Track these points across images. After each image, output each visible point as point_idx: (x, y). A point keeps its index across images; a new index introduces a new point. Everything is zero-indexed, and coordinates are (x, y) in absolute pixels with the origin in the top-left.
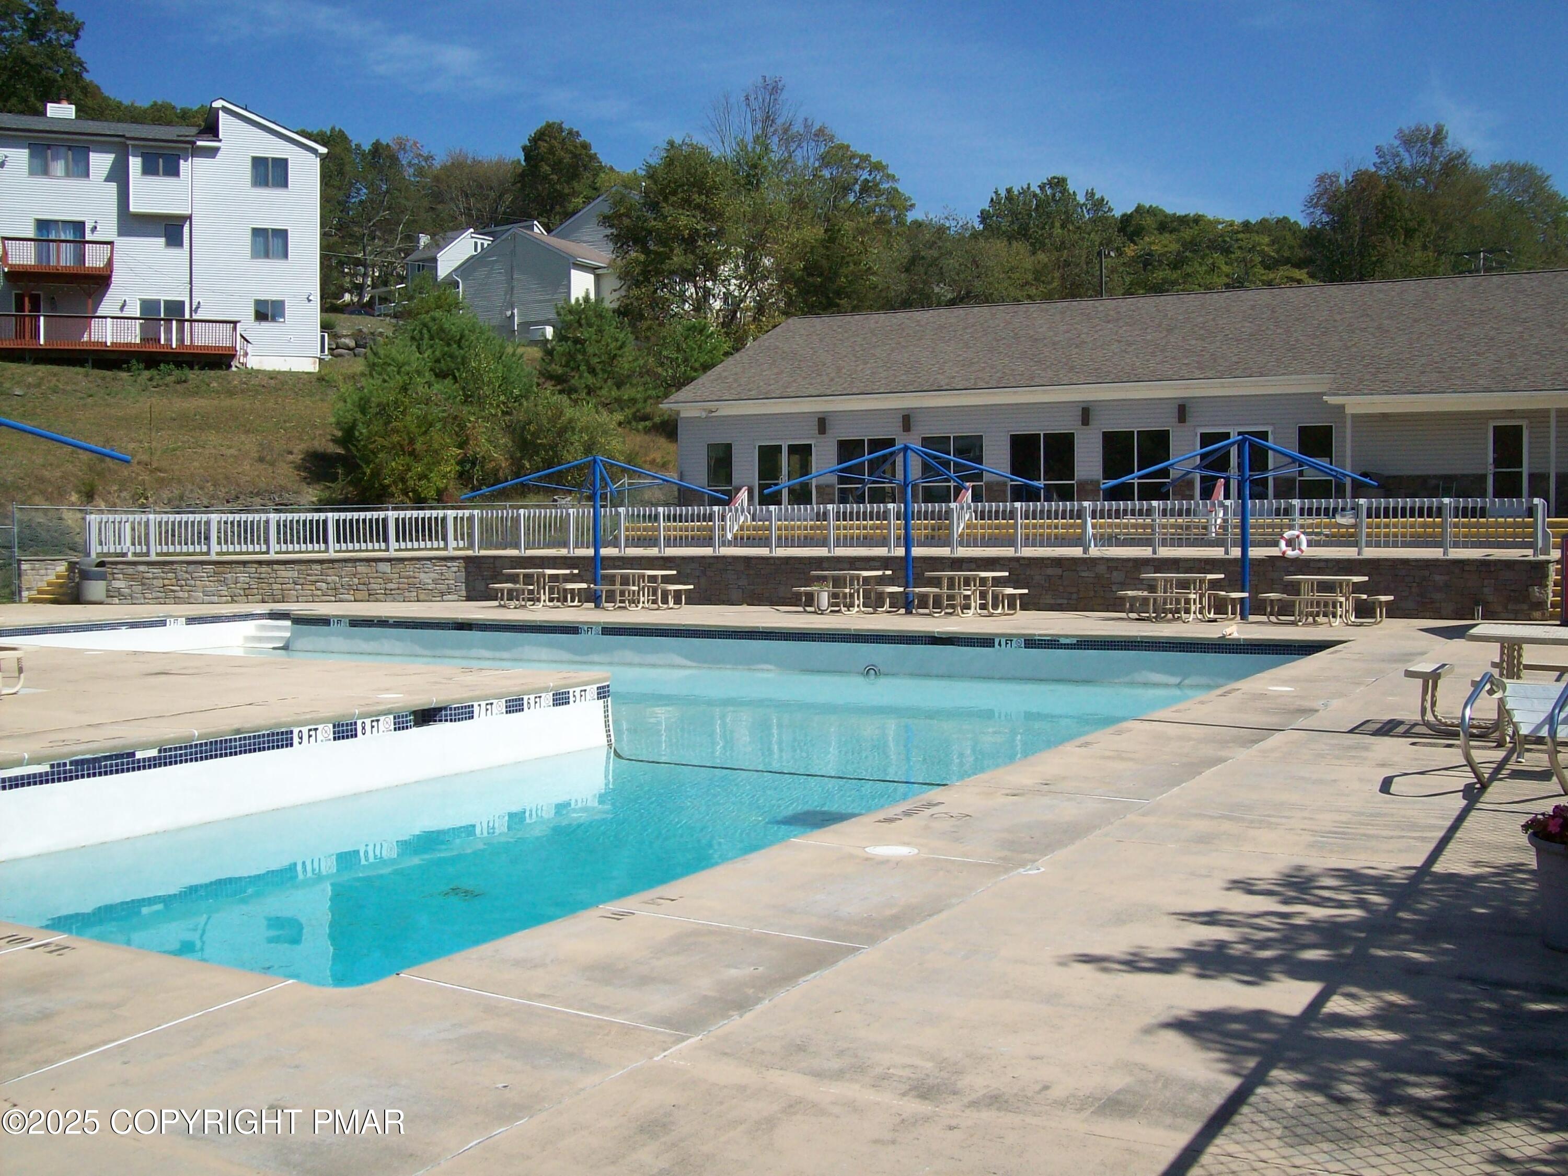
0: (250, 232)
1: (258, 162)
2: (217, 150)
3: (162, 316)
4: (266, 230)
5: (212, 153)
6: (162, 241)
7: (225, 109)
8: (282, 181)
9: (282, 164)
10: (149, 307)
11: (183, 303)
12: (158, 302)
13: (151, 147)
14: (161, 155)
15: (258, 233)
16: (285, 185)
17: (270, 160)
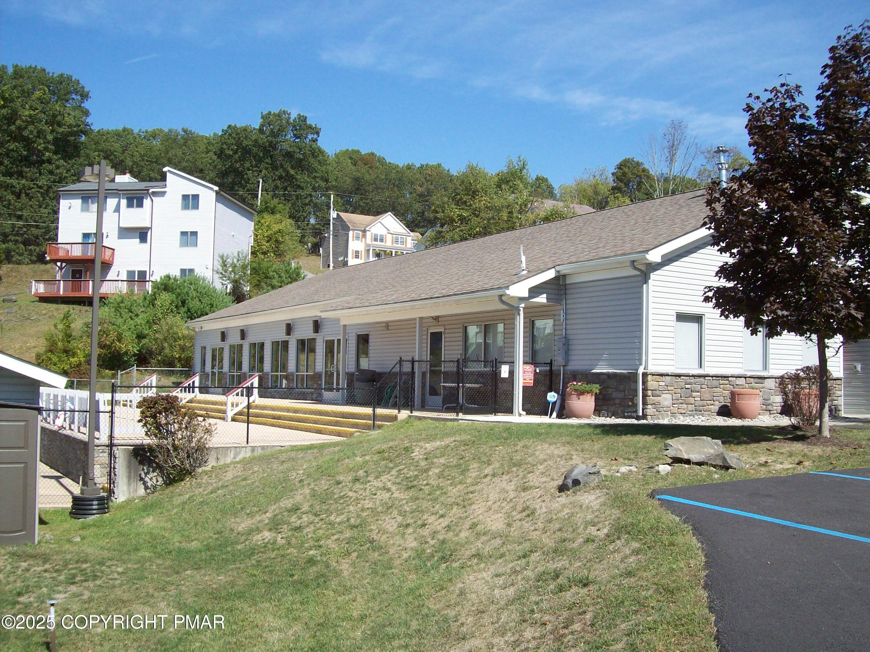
0: (179, 234)
1: (185, 197)
2: (165, 193)
3: (136, 279)
4: (187, 232)
5: (163, 194)
6: (138, 240)
7: (169, 171)
8: (196, 206)
9: (196, 197)
10: (131, 273)
11: (146, 271)
12: (134, 272)
13: (133, 194)
14: (134, 198)
15: (183, 234)
16: (198, 208)
17: (191, 197)
